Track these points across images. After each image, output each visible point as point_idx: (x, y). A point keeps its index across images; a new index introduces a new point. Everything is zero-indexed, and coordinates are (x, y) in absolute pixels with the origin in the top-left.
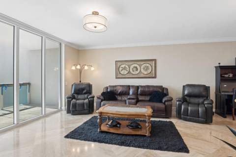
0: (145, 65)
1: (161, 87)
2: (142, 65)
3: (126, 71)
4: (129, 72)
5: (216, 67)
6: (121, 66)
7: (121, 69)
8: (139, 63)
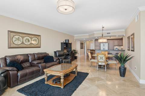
0: (34, 38)
1: (46, 53)
2: (32, 38)
3: (19, 42)
4: (23, 43)
5: (61, 43)
6: (15, 37)
7: (14, 39)
8: (30, 36)
